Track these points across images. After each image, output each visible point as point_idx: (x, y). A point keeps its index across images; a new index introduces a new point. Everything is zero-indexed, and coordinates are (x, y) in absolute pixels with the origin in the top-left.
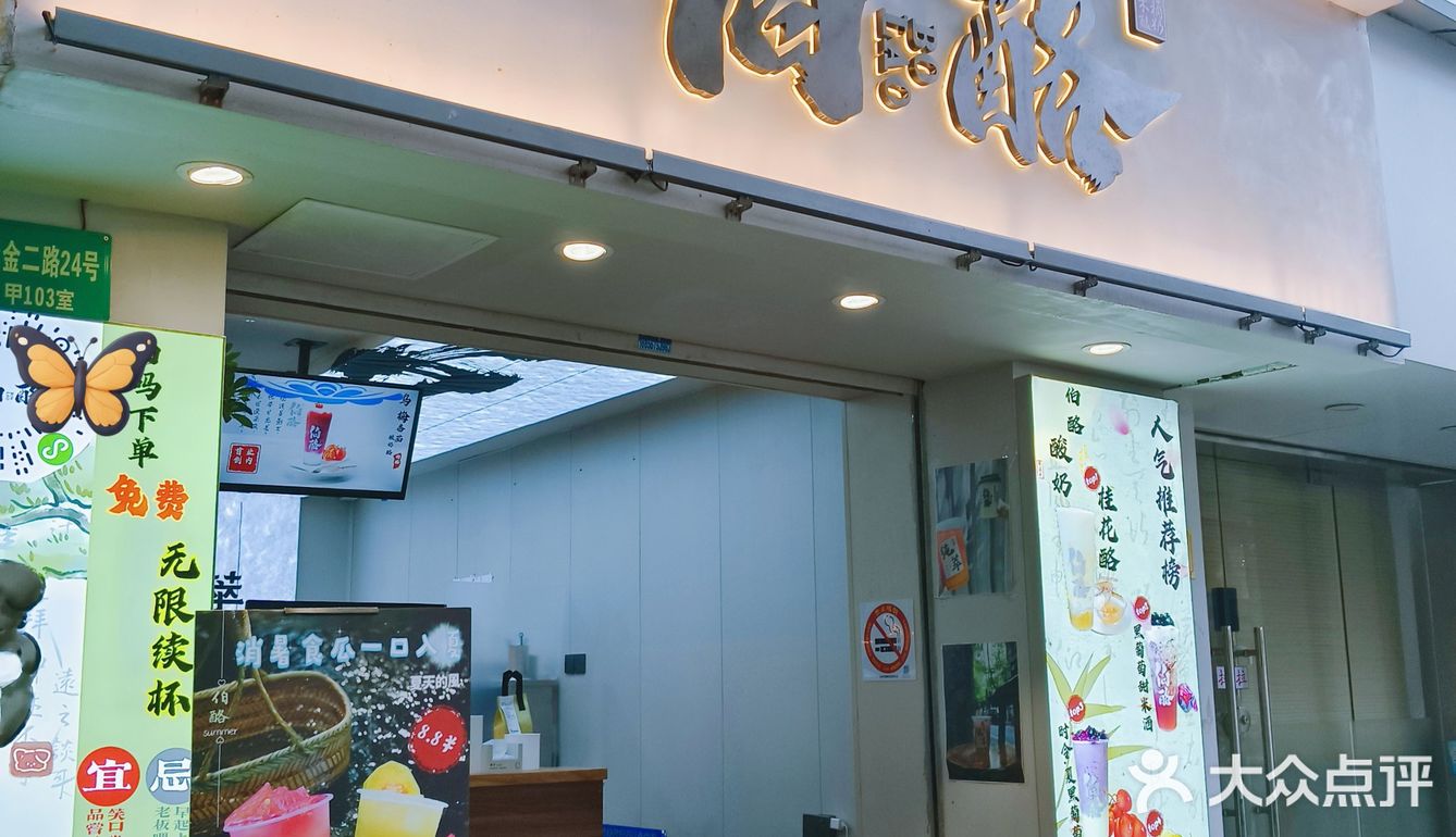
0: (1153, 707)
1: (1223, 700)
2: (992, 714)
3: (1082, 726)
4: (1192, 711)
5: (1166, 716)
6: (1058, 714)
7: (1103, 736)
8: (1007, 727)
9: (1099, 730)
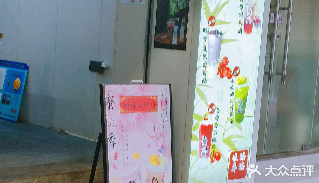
0: (244, 24)
1: (272, 27)
2: (176, 21)
3: (213, 29)
4: (259, 27)
5: (248, 29)
6: (204, 23)
7: (221, 34)
8: (181, 27)
9: (220, 31)
